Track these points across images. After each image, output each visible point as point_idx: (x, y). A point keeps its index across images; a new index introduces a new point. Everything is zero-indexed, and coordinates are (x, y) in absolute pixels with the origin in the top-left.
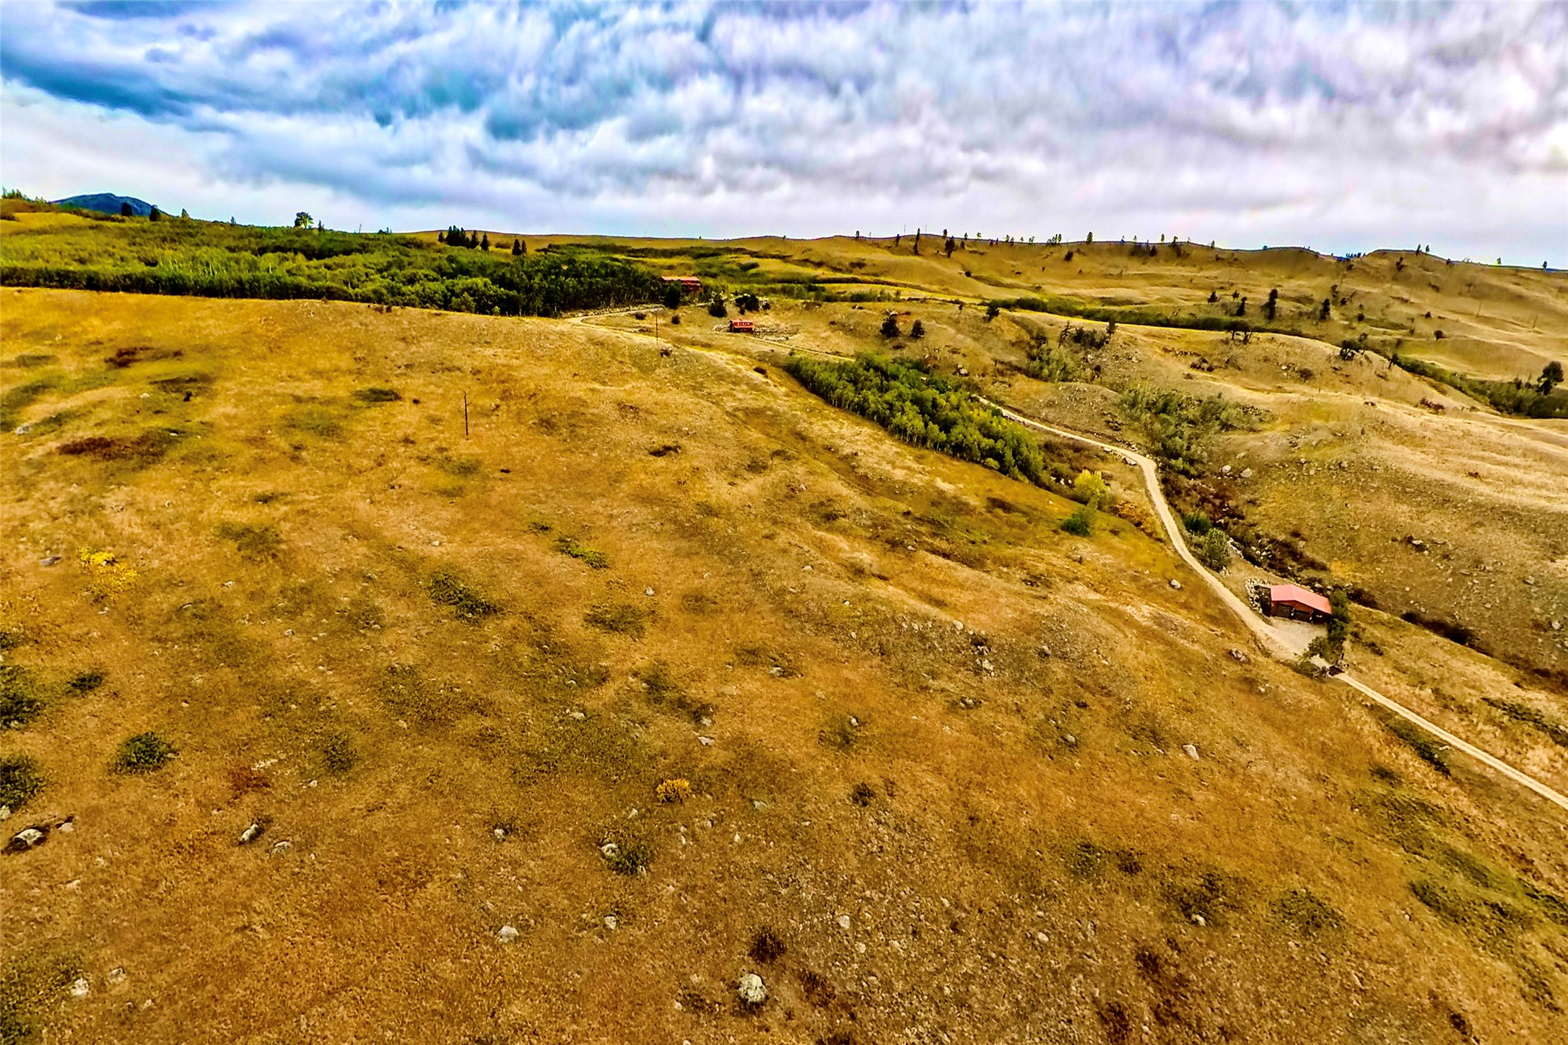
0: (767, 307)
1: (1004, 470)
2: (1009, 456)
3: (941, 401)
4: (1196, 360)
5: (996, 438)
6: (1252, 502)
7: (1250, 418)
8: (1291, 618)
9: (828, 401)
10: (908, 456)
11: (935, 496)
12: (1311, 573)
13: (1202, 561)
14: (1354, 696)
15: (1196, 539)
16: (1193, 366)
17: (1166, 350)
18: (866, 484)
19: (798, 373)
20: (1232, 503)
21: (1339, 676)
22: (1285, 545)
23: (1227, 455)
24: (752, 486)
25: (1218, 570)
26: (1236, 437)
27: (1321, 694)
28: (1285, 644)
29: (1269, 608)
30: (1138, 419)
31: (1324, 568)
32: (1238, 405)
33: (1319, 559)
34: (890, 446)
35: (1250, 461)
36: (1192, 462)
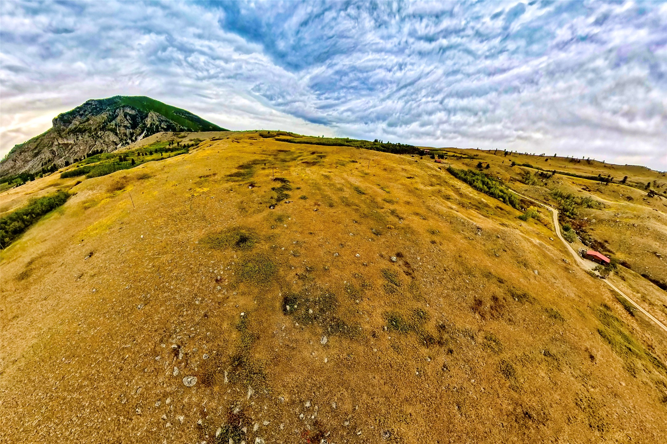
0: (446, 158)
1: (504, 202)
2: (507, 198)
3: (490, 182)
4: (584, 187)
5: (504, 193)
6: (592, 229)
7: (600, 206)
8: (592, 261)
9: (456, 177)
10: (475, 192)
11: (480, 201)
12: (607, 253)
13: (566, 239)
14: (605, 286)
15: (565, 233)
16: (583, 189)
17: (573, 183)
18: (461, 195)
19: (450, 171)
20: (584, 228)
21: (604, 280)
22: (600, 243)
23: (587, 215)
24: (430, 188)
25: (570, 242)
26: (594, 210)
27: (593, 281)
28: (586, 266)
29: (585, 256)
30: (556, 199)
31: (614, 253)
32: (597, 201)
33: (611, 250)
34: (471, 189)
35: (595, 218)
36: (572, 214)
